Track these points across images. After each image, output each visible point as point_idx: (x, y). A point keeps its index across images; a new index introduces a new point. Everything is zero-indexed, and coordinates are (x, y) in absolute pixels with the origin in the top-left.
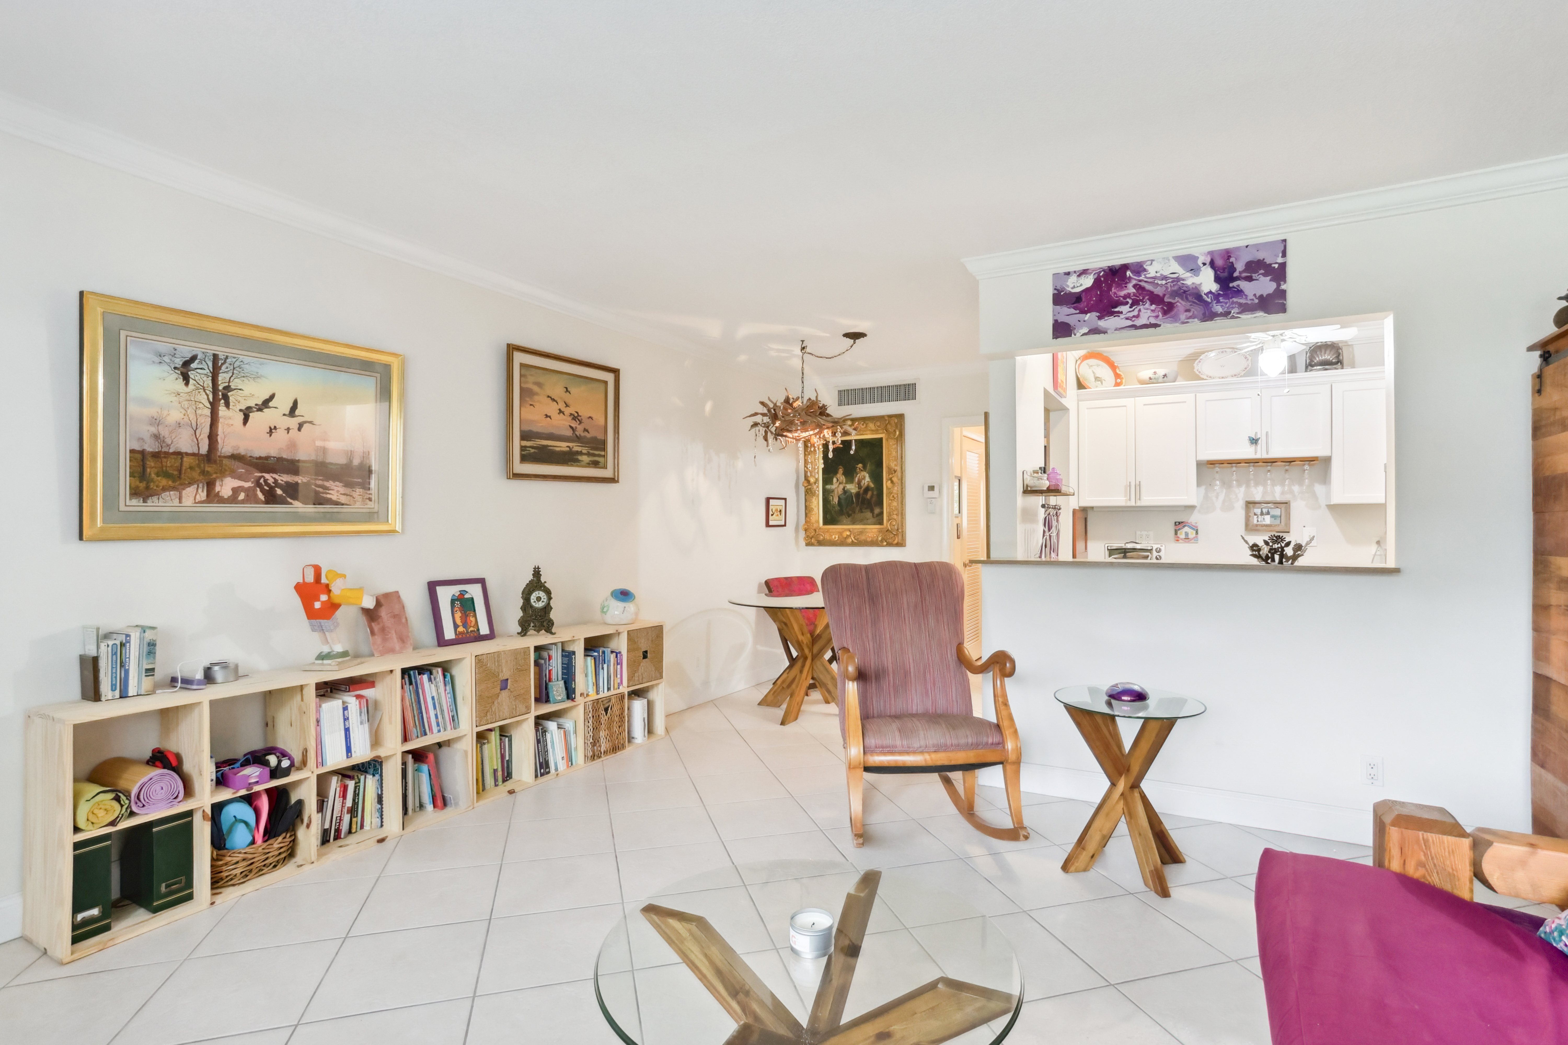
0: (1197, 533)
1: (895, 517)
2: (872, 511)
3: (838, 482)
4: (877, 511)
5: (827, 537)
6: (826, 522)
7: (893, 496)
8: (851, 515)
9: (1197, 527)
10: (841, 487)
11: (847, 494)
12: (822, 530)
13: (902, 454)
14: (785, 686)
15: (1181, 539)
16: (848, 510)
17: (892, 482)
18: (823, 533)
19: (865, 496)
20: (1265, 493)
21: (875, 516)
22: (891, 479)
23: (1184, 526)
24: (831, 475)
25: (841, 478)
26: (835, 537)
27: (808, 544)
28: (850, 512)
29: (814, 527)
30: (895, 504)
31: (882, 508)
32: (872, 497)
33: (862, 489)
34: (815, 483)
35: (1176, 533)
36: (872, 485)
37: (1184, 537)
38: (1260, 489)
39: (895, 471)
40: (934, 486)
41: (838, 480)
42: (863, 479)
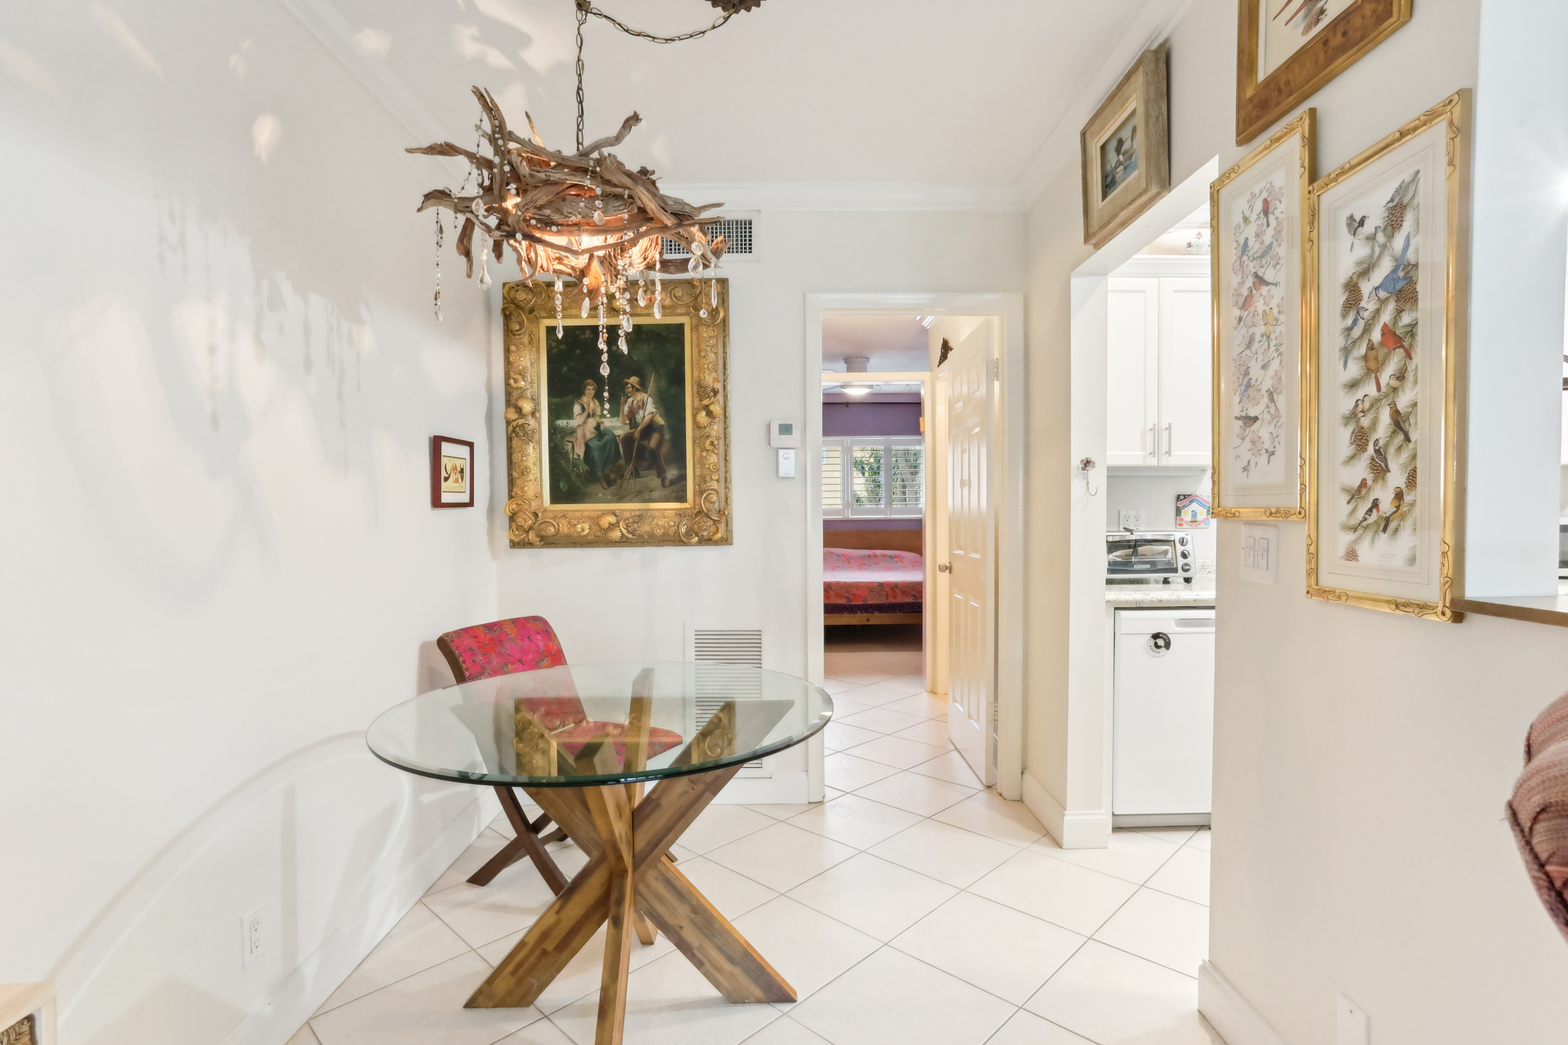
0: (1209, 512)
1: (714, 485)
2: (661, 474)
3: (585, 414)
4: (672, 473)
5: (564, 528)
6: (557, 497)
7: (712, 443)
8: (614, 481)
10: (592, 423)
11: (606, 438)
12: (550, 514)
13: (725, 360)
14: (550, 946)
15: (1186, 523)
16: (607, 471)
17: (710, 414)
18: (554, 518)
19: (645, 443)
21: (667, 482)
22: (706, 408)
23: (1191, 502)
24: (570, 398)
25: (592, 405)
26: (584, 528)
27: (514, 545)
28: (612, 476)
29: (533, 508)
30: (713, 459)
31: (682, 465)
32: (660, 444)
33: (639, 428)
34: (533, 414)
35: (1178, 511)
36: (660, 420)
37: (1190, 520)
39: (716, 392)
40: (791, 425)
41: (583, 409)
42: (639, 408)
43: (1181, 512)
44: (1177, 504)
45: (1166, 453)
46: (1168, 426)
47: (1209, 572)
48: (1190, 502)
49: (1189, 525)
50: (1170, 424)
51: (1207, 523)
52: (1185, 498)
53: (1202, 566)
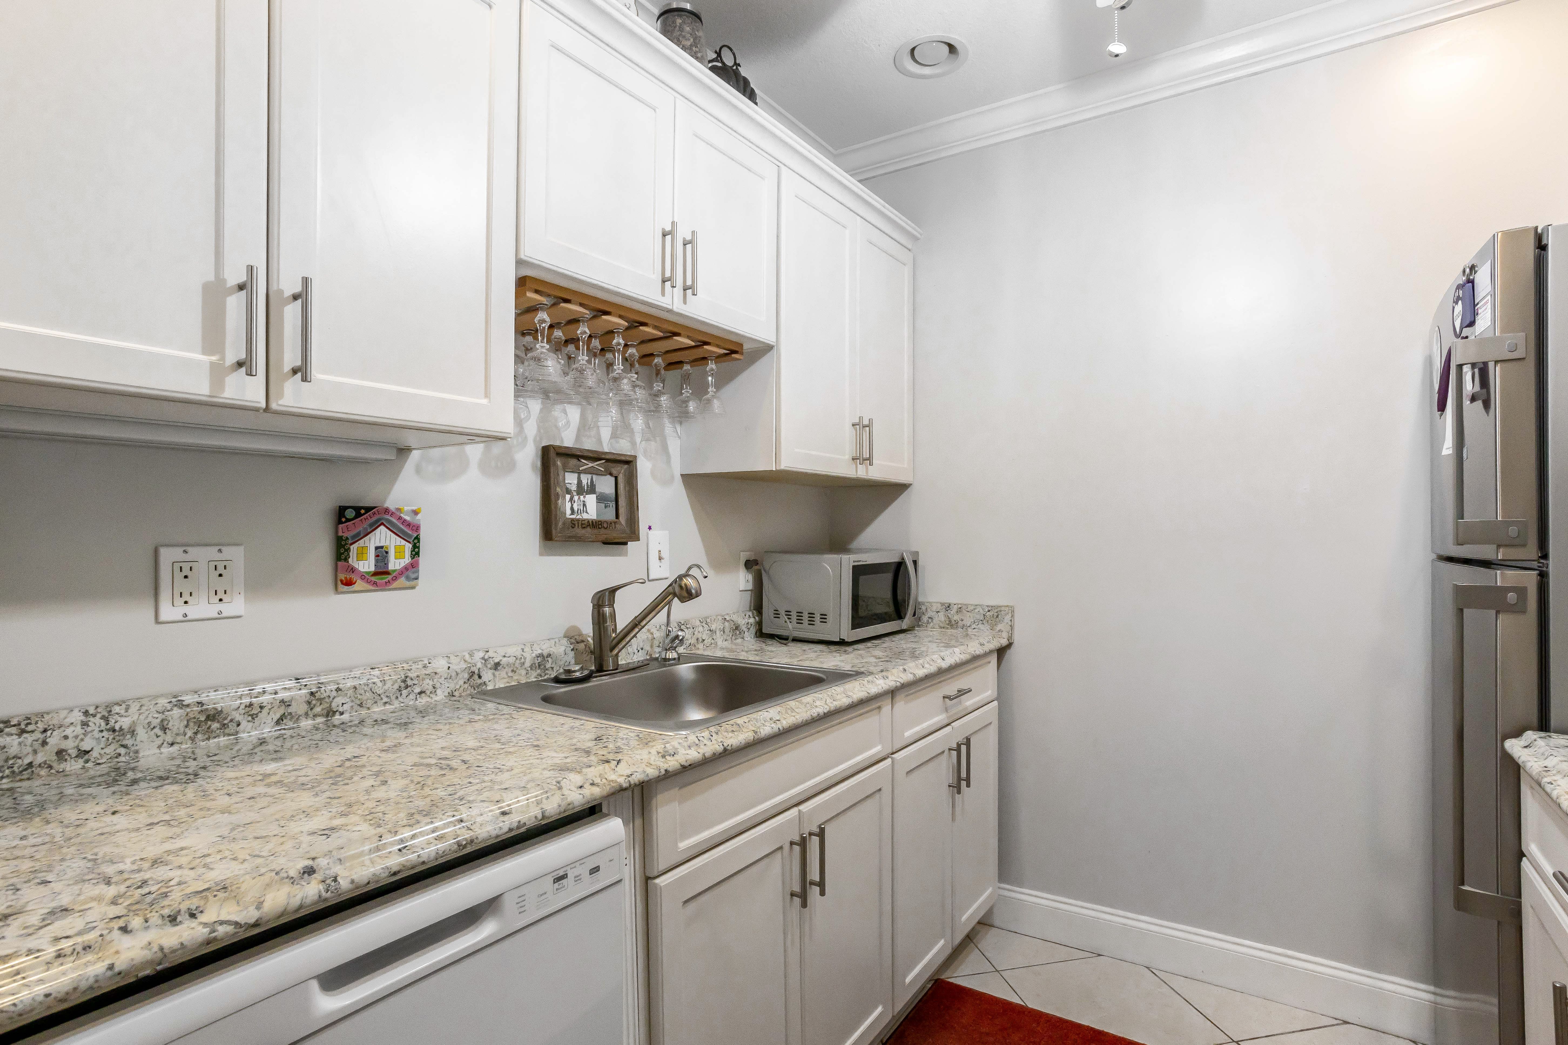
0: (416, 552)
9: (417, 528)
15: (363, 577)
20: (584, 427)
23: (374, 527)
37: (370, 570)
38: (574, 413)
43: (348, 550)
44: (337, 532)
45: (295, 371)
46: (298, 289)
47: (420, 693)
48: (371, 525)
49: (368, 582)
50: (306, 281)
51: (413, 576)
52: (358, 515)
53: (404, 681)
